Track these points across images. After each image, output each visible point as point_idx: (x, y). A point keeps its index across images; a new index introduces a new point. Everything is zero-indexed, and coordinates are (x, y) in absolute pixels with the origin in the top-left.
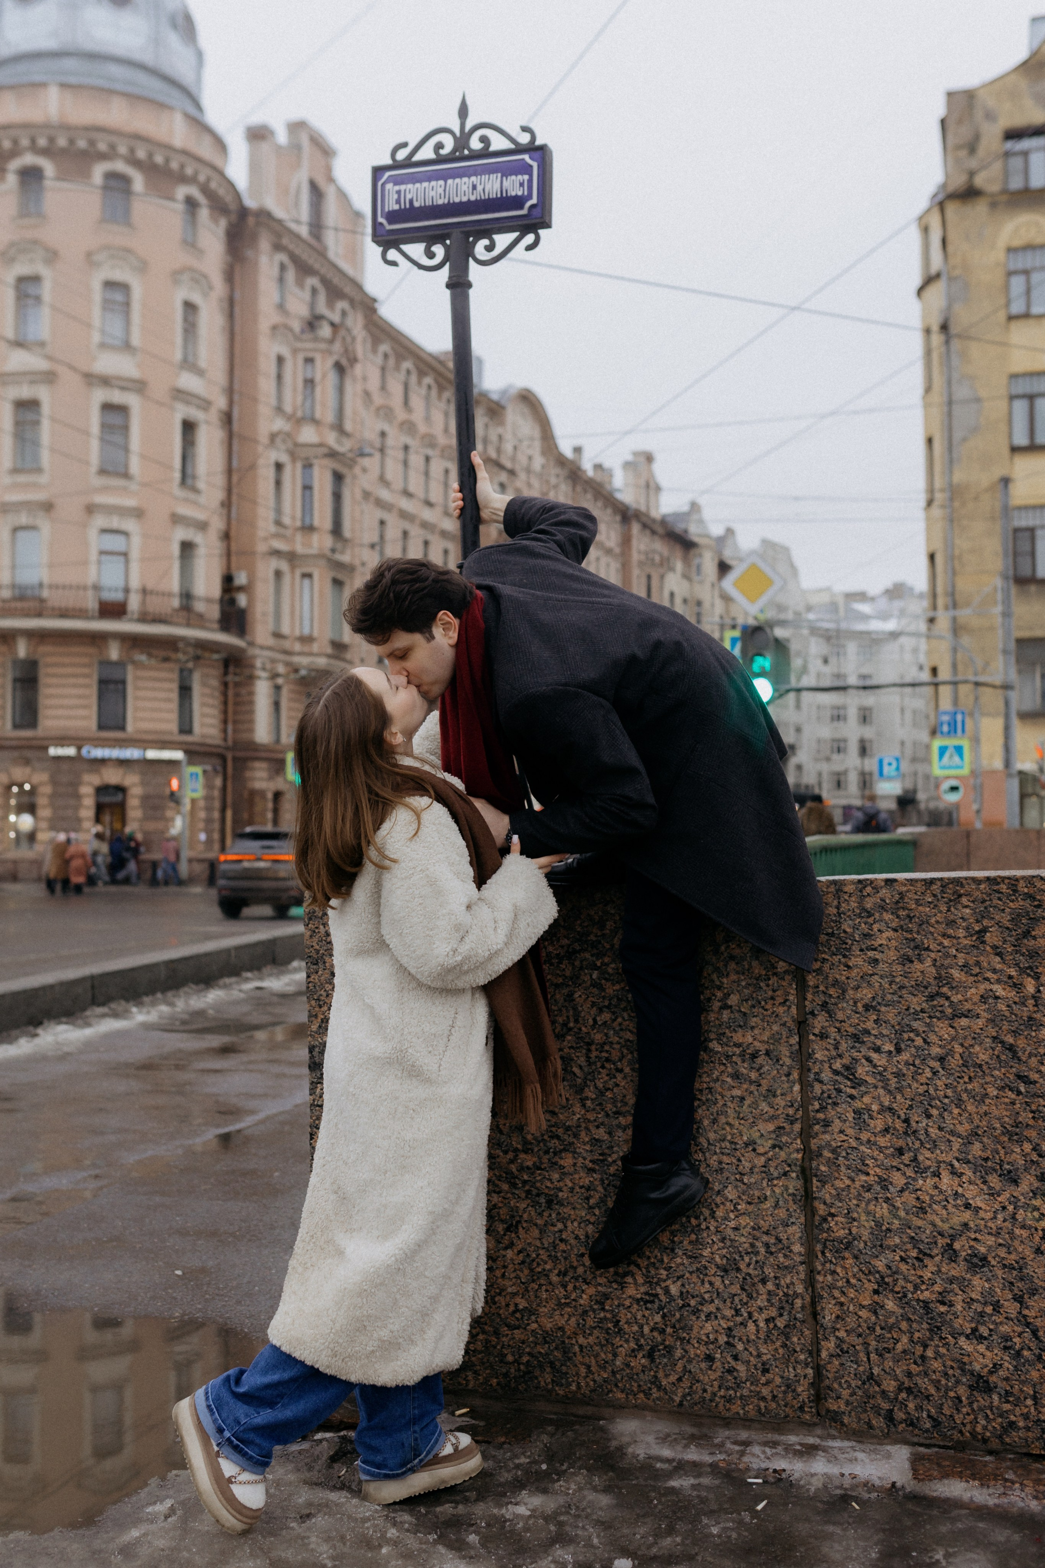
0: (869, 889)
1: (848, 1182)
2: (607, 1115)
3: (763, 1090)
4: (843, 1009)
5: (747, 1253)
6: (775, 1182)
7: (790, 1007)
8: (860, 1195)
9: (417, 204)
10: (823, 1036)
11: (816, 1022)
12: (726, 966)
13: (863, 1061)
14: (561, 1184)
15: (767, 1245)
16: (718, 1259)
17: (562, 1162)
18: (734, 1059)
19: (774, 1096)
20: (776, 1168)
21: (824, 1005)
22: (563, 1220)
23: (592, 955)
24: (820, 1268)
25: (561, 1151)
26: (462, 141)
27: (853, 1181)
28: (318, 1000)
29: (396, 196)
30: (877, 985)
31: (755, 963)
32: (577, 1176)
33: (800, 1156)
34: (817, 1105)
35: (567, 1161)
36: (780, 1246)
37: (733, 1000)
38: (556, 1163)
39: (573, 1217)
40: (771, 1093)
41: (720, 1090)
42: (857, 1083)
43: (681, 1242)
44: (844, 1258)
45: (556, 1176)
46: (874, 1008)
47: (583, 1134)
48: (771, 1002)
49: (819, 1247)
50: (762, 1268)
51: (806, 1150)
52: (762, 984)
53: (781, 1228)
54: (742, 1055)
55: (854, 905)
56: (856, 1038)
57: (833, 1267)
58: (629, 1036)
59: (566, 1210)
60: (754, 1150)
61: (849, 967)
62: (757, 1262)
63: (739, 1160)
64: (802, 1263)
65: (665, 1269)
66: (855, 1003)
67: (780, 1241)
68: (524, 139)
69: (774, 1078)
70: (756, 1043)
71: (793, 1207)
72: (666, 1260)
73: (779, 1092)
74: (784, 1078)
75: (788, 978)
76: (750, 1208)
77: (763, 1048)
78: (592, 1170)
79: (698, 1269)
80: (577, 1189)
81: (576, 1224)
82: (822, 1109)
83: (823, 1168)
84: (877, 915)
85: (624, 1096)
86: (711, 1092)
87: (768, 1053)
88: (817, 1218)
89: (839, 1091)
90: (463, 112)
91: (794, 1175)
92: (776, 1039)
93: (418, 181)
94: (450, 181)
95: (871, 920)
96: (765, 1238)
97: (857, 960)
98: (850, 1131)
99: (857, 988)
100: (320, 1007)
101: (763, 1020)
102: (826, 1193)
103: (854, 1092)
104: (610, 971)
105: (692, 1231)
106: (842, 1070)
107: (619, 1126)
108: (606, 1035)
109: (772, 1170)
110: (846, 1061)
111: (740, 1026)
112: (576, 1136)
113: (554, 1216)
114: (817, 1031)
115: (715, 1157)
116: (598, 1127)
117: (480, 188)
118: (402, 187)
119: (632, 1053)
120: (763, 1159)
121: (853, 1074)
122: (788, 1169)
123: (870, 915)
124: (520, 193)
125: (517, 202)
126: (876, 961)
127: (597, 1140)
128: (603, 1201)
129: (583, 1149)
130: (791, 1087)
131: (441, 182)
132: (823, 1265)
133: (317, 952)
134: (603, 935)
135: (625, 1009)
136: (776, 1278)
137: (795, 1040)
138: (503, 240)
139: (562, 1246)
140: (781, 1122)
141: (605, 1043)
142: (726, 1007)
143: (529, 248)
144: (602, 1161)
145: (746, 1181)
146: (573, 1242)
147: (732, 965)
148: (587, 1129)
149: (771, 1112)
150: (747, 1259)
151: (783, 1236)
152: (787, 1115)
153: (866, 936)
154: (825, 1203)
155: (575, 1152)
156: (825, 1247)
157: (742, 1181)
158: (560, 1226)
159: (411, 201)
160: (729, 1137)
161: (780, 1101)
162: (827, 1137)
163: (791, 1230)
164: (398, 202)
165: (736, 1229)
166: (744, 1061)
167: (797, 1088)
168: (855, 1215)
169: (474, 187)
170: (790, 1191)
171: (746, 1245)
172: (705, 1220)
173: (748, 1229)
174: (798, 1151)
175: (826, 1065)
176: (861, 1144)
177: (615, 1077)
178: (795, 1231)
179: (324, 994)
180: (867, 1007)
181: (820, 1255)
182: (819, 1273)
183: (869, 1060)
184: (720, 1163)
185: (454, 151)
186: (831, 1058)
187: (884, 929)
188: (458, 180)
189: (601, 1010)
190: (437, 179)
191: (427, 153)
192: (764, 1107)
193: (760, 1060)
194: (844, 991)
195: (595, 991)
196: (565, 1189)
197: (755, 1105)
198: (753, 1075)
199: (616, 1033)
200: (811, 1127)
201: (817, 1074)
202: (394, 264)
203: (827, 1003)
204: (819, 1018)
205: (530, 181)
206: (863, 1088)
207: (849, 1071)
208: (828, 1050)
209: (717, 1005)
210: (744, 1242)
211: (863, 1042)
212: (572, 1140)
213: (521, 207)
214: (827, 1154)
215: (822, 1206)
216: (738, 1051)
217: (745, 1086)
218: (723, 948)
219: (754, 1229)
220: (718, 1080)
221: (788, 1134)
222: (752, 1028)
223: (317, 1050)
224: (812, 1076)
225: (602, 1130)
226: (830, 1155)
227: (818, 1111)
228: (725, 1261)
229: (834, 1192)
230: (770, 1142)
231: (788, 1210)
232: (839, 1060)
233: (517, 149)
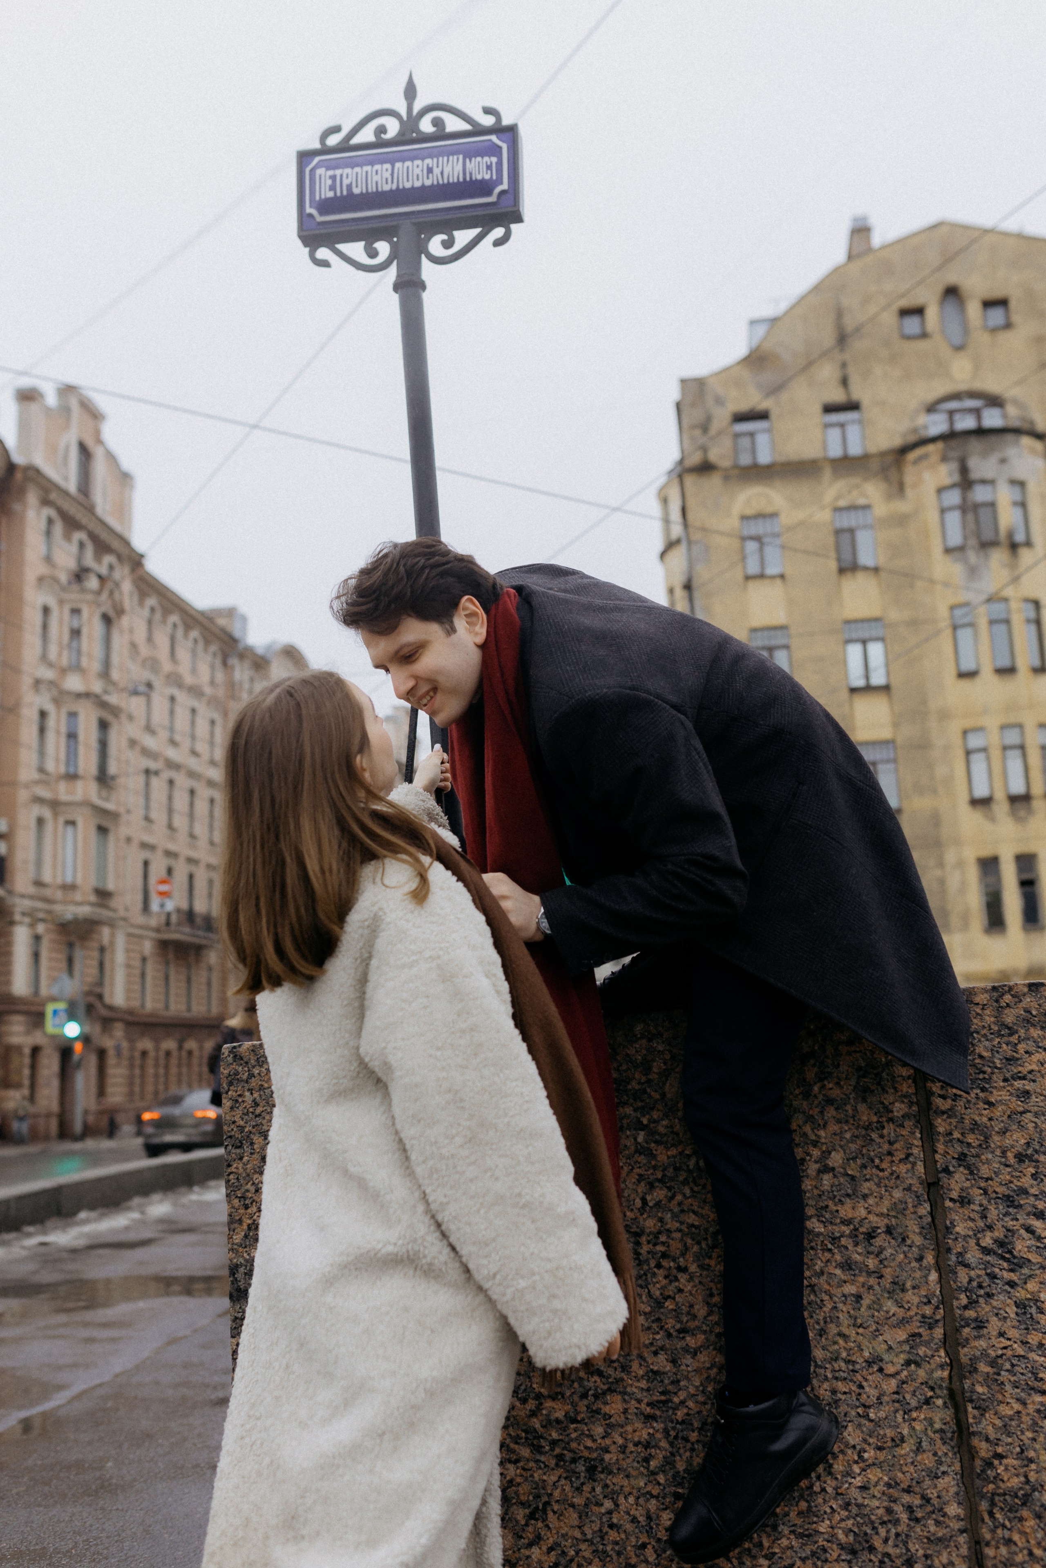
0: (1007, 998)
1: (1017, 1406)
2: (669, 1335)
3: (887, 1282)
4: (988, 1162)
5: (883, 1523)
6: (914, 1414)
7: (914, 1164)
8: (1035, 1424)
9: (356, 191)
10: (964, 1201)
11: (953, 1181)
12: (822, 1113)
13: (1022, 1232)
14: (608, 1441)
15: (910, 1509)
16: (841, 1536)
17: (606, 1409)
18: (843, 1241)
19: (903, 1290)
20: (914, 1394)
21: (962, 1158)
22: (612, 1496)
23: (635, 1110)
24: (988, 1536)
25: (604, 1393)
26: (410, 124)
27: (1024, 1404)
28: (243, 1197)
29: (329, 182)
30: (1031, 1126)
31: (862, 1107)
32: (629, 1428)
33: (946, 1374)
34: (964, 1301)
35: (614, 1406)
36: (929, 1508)
37: (836, 1159)
38: (598, 1412)
39: (627, 1490)
40: (898, 1286)
41: (826, 1287)
42: (1017, 1263)
43: (787, 1514)
44: (1021, 1519)
45: (599, 1430)
46: (1030, 1158)
47: (635, 1366)
48: (888, 1158)
49: (984, 1505)
50: (905, 1543)
51: (954, 1363)
52: (874, 1136)
53: (928, 1482)
54: (854, 1235)
55: (989, 1020)
56: (1009, 1201)
57: (1007, 1534)
58: (692, 1219)
59: (618, 1480)
60: (881, 1370)
61: (990, 1104)
62: (897, 1535)
63: (861, 1387)
64: (962, 1531)
65: (766, 1557)
66: (1004, 1153)
67: (928, 1500)
68: (488, 121)
69: (900, 1265)
70: (872, 1218)
71: (942, 1449)
72: (766, 1544)
73: (909, 1285)
74: (914, 1264)
75: (908, 1124)
76: (882, 1456)
77: (882, 1223)
78: (653, 1417)
79: (813, 1554)
80: (631, 1446)
81: (631, 1500)
82: (972, 1303)
83: (979, 1389)
84: (1022, 1032)
85: (691, 1306)
86: (814, 1291)
87: (889, 1231)
88: (978, 1463)
89: (993, 1277)
90: (410, 92)
91: (939, 1402)
92: (899, 1209)
93: (357, 165)
94: (398, 165)
95: (1014, 1039)
96: (906, 1498)
97: (1000, 1094)
98: (1013, 1333)
99: (1003, 1132)
100: (246, 1207)
101: (878, 1185)
102: (988, 1425)
103: (1013, 1277)
104: (662, 1130)
105: (802, 1497)
106: (995, 1247)
107: (686, 1350)
108: (661, 1220)
109: (908, 1396)
110: (999, 1234)
111: (848, 1195)
112: (625, 1368)
113: (598, 1490)
114: (954, 1195)
115: (826, 1385)
116: (656, 1353)
117: (437, 171)
118: (338, 172)
119: (699, 1243)
120: (893, 1382)
121: (1010, 1252)
122: (930, 1394)
123: (1012, 1032)
124: (487, 177)
125: (483, 188)
126: (1027, 1094)
127: (656, 1373)
128: (669, 1462)
129: (636, 1387)
130: (926, 1277)
131: (388, 166)
132: (993, 1531)
133: (241, 1129)
134: (649, 1081)
135: (685, 1182)
136: (926, 1556)
137: (924, 1209)
138: (463, 237)
139: (613, 1535)
140: (915, 1327)
141: (660, 1232)
142: (827, 1169)
143: (498, 243)
144: (664, 1402)
145: (872, 1416)
146: (629, 1527)
147: (831, 1112)
148: (641, 1357)
149: (901, 1313)
150: (882, 1532)
151: (932, 1494)
152: (924, 1316)
153: (1010, 1060)
154: (987, 1440)
155: (624, 1393)
156: (993, 1504)
157: (866, 1416)
158: (608, 1504)
159: (349, 187)
160: (844, 1355)
161: (912, 1298)
162: (982, 1343)
163: (942, 1483)
164: (332, 188)
165: (864, 1488)
166: (856, 1244)
167: (934, 1276)
168: (1032, 1454)
169: (430, 170)
170: (937, 1426)
171: (881, 1512)
172: (819, 1478)
173: (881, 1487)
174: (942, 1367)
175: (972, 1242)
176: (1031, 1350)
177: (677, 1279)
178: (949, 1484)
179: (253, 1189)
180: (1021, 1158)
181: (986, 1517)
182: (988, 1544)
183: (1030, 1230)
184: (834, 1392)
185: (401, 133)
186: (977, 1232)
187: (1032, 1049)
188: (408, 163)
189: (651, 1186)
190: (382, 162)
191: (366, 135)
192: (890, 1306)
193: (878, 1242)
194: (987, 1138)
195: (642, 1159)
196: (613, 1448)
197: (876, 1305)
198: (872, 1263)
199: (675, 1216)
200: (957, 1330)
201: (960, 1254)
202: (325, 264)
203: (965, 1155)
204: (957, 1176)
205: (500, 164)
206: (1026, 1271)
207: (1004, 1245)
208: (973, 1220)
209: (812, 1168)
210: (876, 1505)
211: (1020, 1206)
212: (619, 1374)
213: (489, 193)
214: (983, 1368)
215: (984, 1445)
216: (847, 1230)
217: (861, 1279)
218: (816, 1089)
219: (889, 1485)
220: (822, 1273)
221: (927, 1344)
222: (865, 1197)
223: (242, 1270)
224: (953, 1258)
225: (662, 1357)
226: (988, 1369)
227: (965, 1308)
228: (851, 1538)
229: (999, 1423)
230: (903, 1357)
231: (935, 1454)
232: (988, 1234)
233: (479, 130)
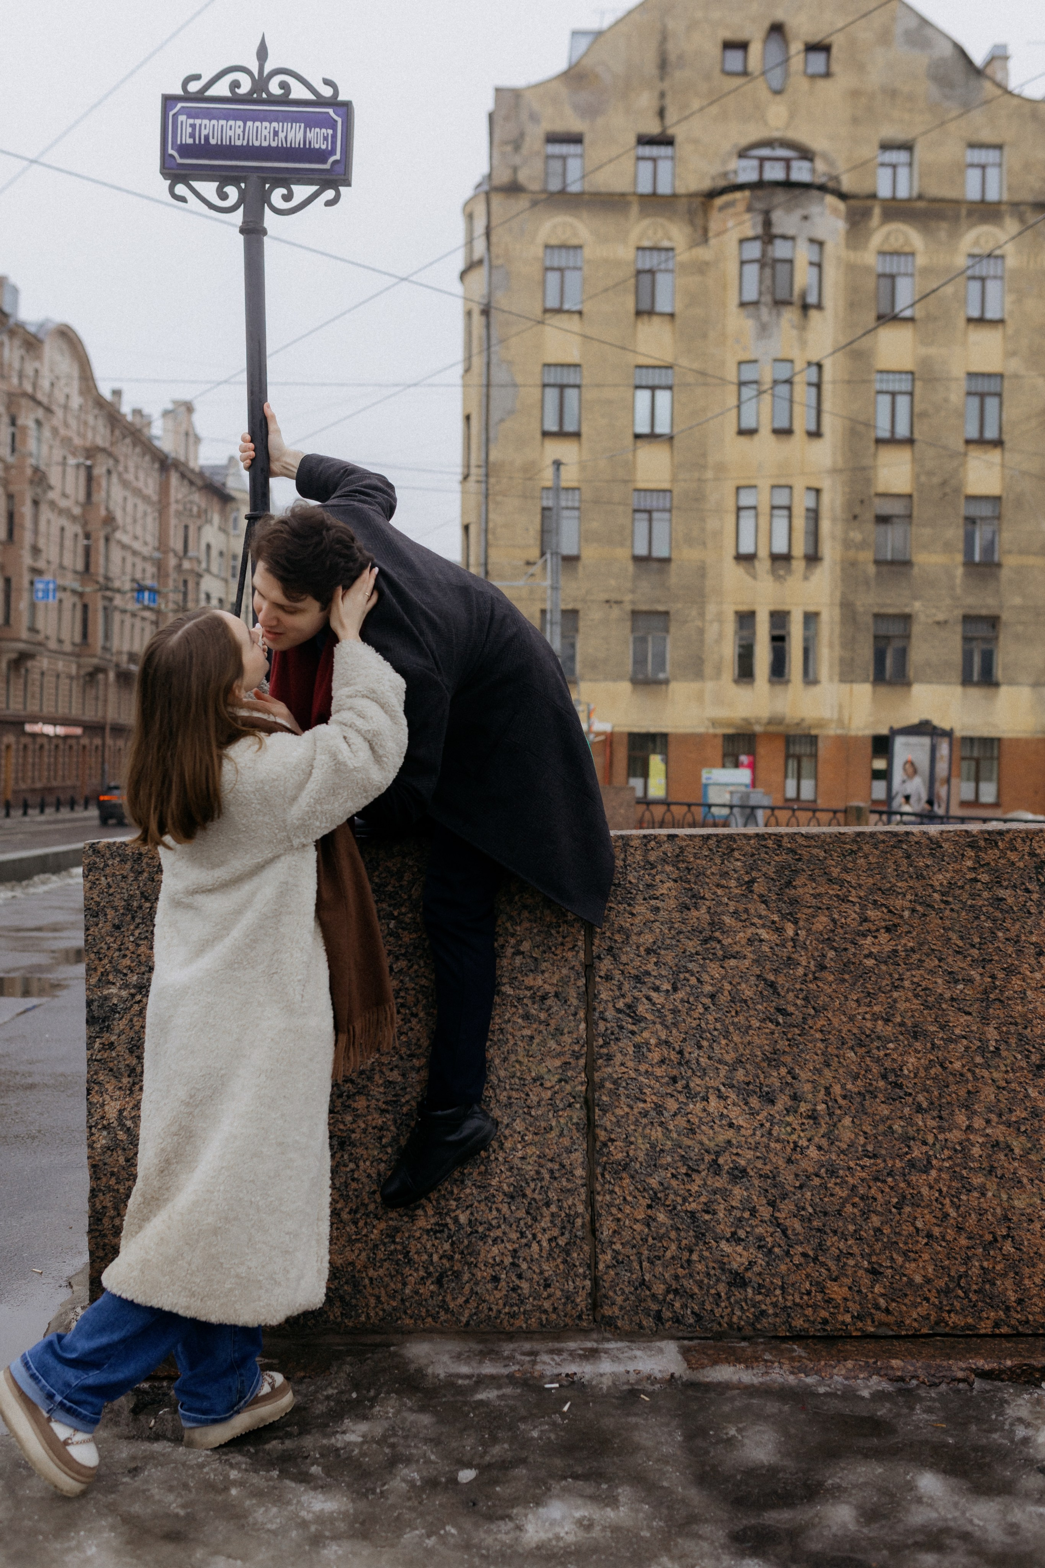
0: (653, 843)
1: (627, 1110)
2: (402, 1058)
3: (551, 1029)
4: (627, 953)
5: (533, 1180)
6: (561, 1113)
7: (578, 952)
8: (637, 1120)
9: (213, 142)
10: (608, 978)
11: (602, 965)
12: (519, 914)
13: (644, 1000)
14: (354, 1126)
15: (551, 1171)
16: (505, 1187)
17: (355, 1105)
18: (525, 1001)
19: (562, 1034)
20: (562, 1100)
21: (610, 949)
22: (355, 1160)
23: (389, 906)
24: (599, 1188)
25: (354, 1095)
26: (260, 83)
27: (632, 1108)
28: (98, 953)
29: (189, 130)
30: (658, 930)
31: (547, 912)
32: (370, 1118)
33: (584, 1088)
34: (601, 1042)
35: (360, 1103)
36: (564, 1171)
37: (526, 946)
38: (349, 1106)
39: (365, 1157)
40: (559, 1031)
41: (511, 1030)
42: (637, 1020)
43: (471, 1174)
44: (621, 1179)
45: (349, 1118)
46: (655, 952)
47: (377, 1077)
48: (561, 948)
49: (599, 1170)
50: (546, 1193)
51: (590, 1082)
52: (553, 932)
53: (565, 1155)
54: (532, 997)
55: (639, 858)
56: (638, 979)
57: (611, 1187)
58: (424, 982)
59: (360, 1151)
60: (542, 1085)
61: (633, 915)
62: (542, 1187)
63: (528, 1095)
64: (583, 1185)
65: (455, 1200)
66: (638, 947)
67: (564, 1166)
68: (327, 92)
69: (561, 1018)
70: (546, 986)
71: (576, 1135)
72: (456, 1191)
73: (566, 1031)
74: (571, 1018)
75: (577, 925)
76: (536, 1138)
77: (552, 990)
78: (387, 1111)
79: (486, 1198)
80: (370, 1130)
81: (368, 1163)
82: (606, 1044)
83: (604, 1098)
84: (659, 868)
85: (418, 1040)
86: (502, 1032)
87: (557, 995)
88: (598, 1144)
89: (621, 1028)
90: (262, 53)
91: (578, 1106)
92: (564, 981)
93: (214, 118)
94: (249, 123)
95: (654, 872)
96: (550, 1165)
97: (641, 909)
98: (630, 1064)
99: (640, 934)
100: (100, 959)
101: (553, 965)
102: (608, 1120)
103: (634, 1028)
104: (407, 920)
105: (482, 1163)
106: (625, 1009)
107: (413, 1068)
108: (401, 981)
109: (558, 1102)
110: (628, 1000)
111: (531, 971)
112: (370, 1079)
113: (346, 1157)
114: (602, 974)
115: (505, 1093)
116: (392, 1070)
117: (282, 135)
118: (198, 122)
119: (427, 998)
120: (549, 1093)
121: (634, 1012)
122: (572, 1100)
123: (653, 867)
124: (324, 147)
125: (321, 156)
126: (657, 909)
127: (390, 1082)
128: (395, 1139)
129: (377, 1091)
130: (578, 1026)
131: (240, 123)
132: (603, 1186)
133: (98, 904)
134: (401, 886)
135: (420, 957)
136: (559, 1200)
137: (582, 982)
138: (301, 192)
139: (354, 1185)
140: (567, 1058)
141: (400, 990)
142: (519, 953)
143: (329, 203)
144: (395, 1102)
145: (533, 1113)
146: (365, 1180)
147: (525, 914)
148: (381, 1071)
149: (559, 1049)
150: (532, 1185)
151: (566, 1162)
152: (574, 1051)
153: (649, 886)
154: (606, 1130)
155: (368, 1095)
156: (604, 1169)
157: (530, 1114)
158: (352, 1166)
159: (207, 138)
160: (518, 1074)
161: (567, 1039)
162: (609, 1070)
163: (574, 1156)
164: (192, 135)
165: (523, 1158)
166: (534, 1003)
167: (583, 1026)
168: (633, 1139)
169: (276, 133)
170: (574, 1121)
171: (532, 1173)
172: (494, 1151)
173: (534, 1158)
174: (582, 1084)
175: (610, 1005)
176: (640, 1075)
177: (410, 1022)
178: (578, 1156)
179: (105, 947)
180: (648, 951)
181: (599, 1177)
182: (598, 1193)
183: (649, 998)
184: (509, 1098)
185: (251, 92)
186: (614, 999)
187: (665, 879)
188: (258, 124)
189: (397, 958)
190: (235, 119)
191: (222, 89)
192: (552, 1044)
193: (549, 1002)
194: (628, 937)
195: (391, 939)
196: (358, 1130)
197: (544, 1042)
198: (543, 1016)
199: (411, 979)
200: (594, 1061)
201: (601, 1012)
202: (183, 199)
203: (612, 948)
204: (605, 962)
205: (334, 136)
206: (643, 1025)
207: (631, 1007)
208: (613, 991)
209: (509, 951)
210: (530, 1169)
211: (644, 983)
212: (365, 1083)
213: (324, 161)
214: (609, 1085)
215: (603, 1133)
216: (528, 993)
217: (535, 1026)
218: (517, 898)
219: (539, 1157)
220: (509, 1021)
221: (573, 1069)
222: (543, 972)
223: (96, 1004)
224: (597, 1014)
225: (396, 1072)
226: (612, 1086)
227: (601, 1047)
228: (512, 1189)
229: (614, 1119)
230: (557, 1077)
231: (571, 1138)
232: (622, 1000)
233: (320, 102)
